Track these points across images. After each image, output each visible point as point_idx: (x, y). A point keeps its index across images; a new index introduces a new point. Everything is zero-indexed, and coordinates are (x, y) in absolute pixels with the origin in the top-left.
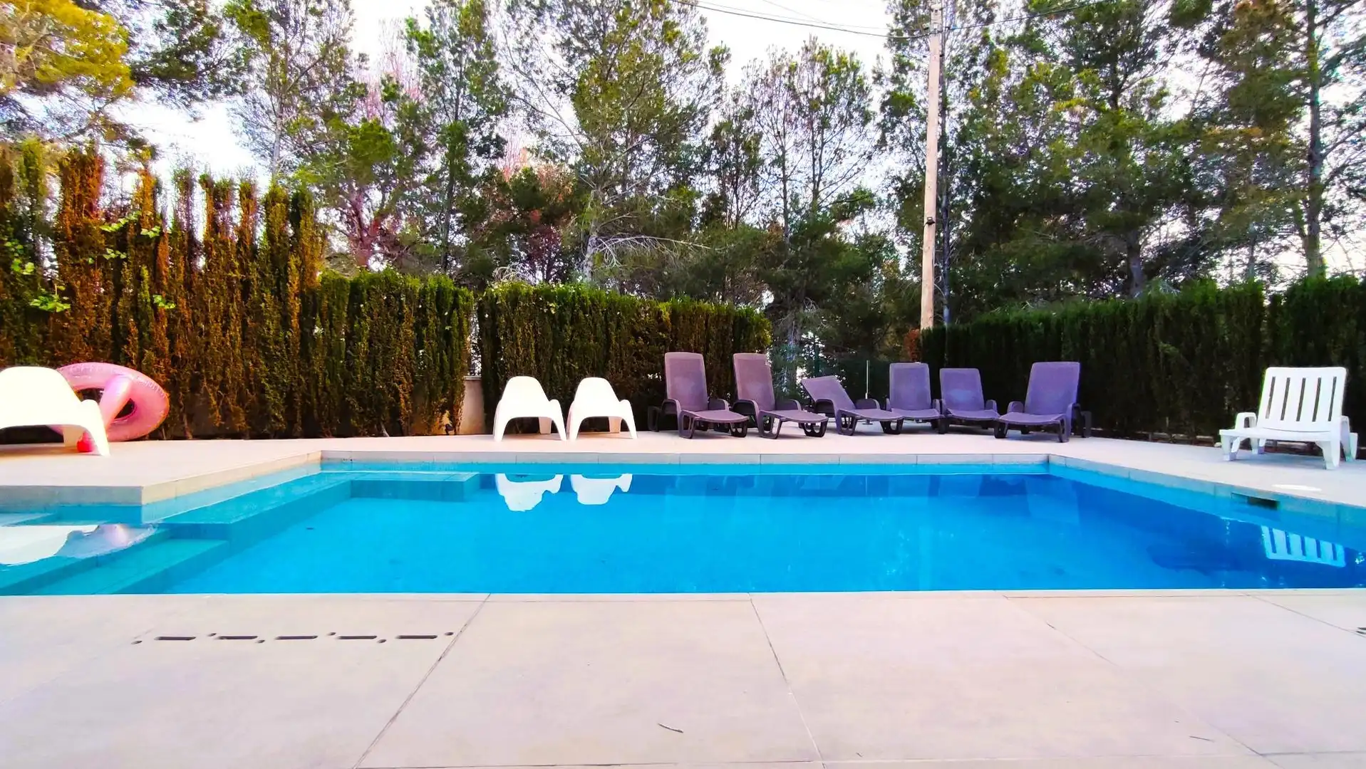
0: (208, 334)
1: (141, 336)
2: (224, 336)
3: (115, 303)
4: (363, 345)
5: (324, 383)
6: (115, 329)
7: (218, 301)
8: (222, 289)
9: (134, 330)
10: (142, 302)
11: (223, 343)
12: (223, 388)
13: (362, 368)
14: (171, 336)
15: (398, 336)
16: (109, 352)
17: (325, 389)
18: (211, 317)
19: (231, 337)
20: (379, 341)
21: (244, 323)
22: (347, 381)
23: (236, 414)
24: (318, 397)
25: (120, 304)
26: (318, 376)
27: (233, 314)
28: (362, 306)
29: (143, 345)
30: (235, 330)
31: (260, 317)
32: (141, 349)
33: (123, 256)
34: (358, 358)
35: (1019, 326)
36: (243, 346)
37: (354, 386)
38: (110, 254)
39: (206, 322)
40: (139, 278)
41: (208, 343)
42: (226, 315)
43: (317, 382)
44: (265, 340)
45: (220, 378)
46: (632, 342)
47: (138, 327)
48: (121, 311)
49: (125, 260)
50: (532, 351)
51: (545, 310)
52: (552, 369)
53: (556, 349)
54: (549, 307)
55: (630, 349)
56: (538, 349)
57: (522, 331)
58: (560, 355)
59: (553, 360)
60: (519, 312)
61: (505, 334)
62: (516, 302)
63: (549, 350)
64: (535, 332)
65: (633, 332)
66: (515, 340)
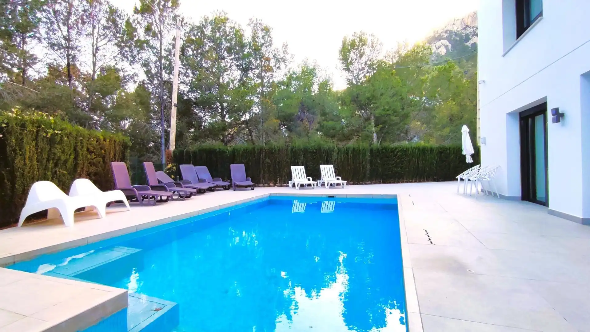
46: (88, 156)
50: (35, 162)
51: (44, 134)
52: (45, 174)
53: (48, 160)
54: (47, 133)
55: (88, 160)
56: (38, 162)
57: (29, 148)
58: (51, 165)
59: (46, 169)
60: (26, 134)
61: (14, 150)
62: (23, 126)
63: (45, 161)
64: (37, 149)
65: (88, 149)
66: (23, 155)
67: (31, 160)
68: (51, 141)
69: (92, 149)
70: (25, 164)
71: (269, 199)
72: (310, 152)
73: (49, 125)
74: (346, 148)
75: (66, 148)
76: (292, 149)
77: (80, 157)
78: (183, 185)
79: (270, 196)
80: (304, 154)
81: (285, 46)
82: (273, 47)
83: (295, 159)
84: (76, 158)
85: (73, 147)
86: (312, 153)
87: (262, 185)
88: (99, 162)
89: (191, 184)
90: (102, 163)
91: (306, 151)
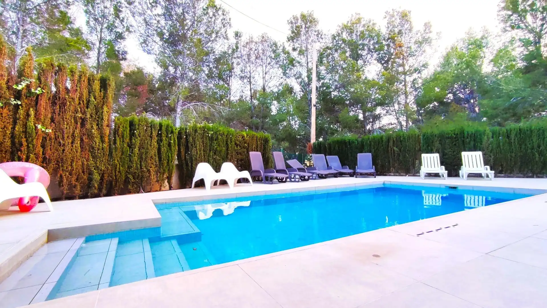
0: (64, 145)
1: (28, 147)
2: (72, 146)
3: (14, 128)
4: (136, 150)
5: (119, 169)
6: (13, 143)
7: (69, 128)
8: (71, 122)
9: (25, 144)
10: (30, 128)
11: (71, 150)
12: (70, 174)
13: (136, 161)
14: (43, 146)
15: (151, 145)
16: (8, 156)
17: (119, 172)
18: (66, 136)
19: (76, 147)
20: (143, 148)
21: (82, 140)
22: (129, 167)
23: (75, 186)
24: (116, 176)
25: (16, 129)
26: (116, 165)
27: (77, 135)
28: (135, 132)
29: (29, 152)
30: (77, 143)
31: (91, 136)
32: (27, 154)
33: (19, 103)
34: (135, 156)
35: (349, 142)
36: (82, 151)
37: (132, 170)
38: (13, 102)
39: (63, 138)
40: (28, 115)
41: (64, 150)
42: (73, 135)
43: (116, 168)
44: (93, 148)
45: (70, 168)
46: (236, 148)
47: (27, 142)
48: (17, 133)
49: (21, 105)
50: (202, 152)
51: (207, 135)
52: (209, 159)
53: (210, 151)
54: (208, 133)
55: (235, 151)
56: (204, 151)
57: (199, 143)
58: (212, 153)
59: (209, 156)
60: (197, 135)
61: (192, 145)
62: (196, 131)
63: (208, 151)
64: (203, 144)
65: (236, 144)
66: (196, 147)
67: (200, 151)
68: (211, 139)
69: (238, 143)
70: (197, 153)
71: (383, 186)
72: (448, 138)
73: (209, 129)
74: (507, 130)
75: (221, 143)
76: (424, 136)
77: (230, 149)
78: (306, 171)
79: (384, 184)
80: (440, 140)
81: (427, 26)
82: (414, 30)
83: (428, 146)
84: (227, 149)
85: (225, 142)
86: (451, 138)
87: (393, 174)
88: (244, 152)
89: (316, 170)
90: (246, 153)
91: (442, 137)
